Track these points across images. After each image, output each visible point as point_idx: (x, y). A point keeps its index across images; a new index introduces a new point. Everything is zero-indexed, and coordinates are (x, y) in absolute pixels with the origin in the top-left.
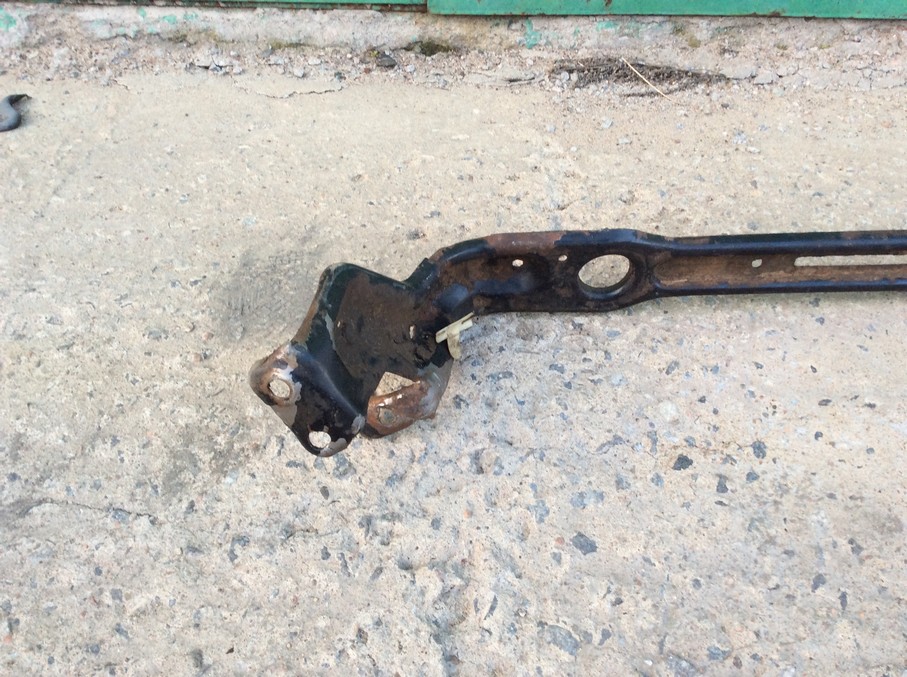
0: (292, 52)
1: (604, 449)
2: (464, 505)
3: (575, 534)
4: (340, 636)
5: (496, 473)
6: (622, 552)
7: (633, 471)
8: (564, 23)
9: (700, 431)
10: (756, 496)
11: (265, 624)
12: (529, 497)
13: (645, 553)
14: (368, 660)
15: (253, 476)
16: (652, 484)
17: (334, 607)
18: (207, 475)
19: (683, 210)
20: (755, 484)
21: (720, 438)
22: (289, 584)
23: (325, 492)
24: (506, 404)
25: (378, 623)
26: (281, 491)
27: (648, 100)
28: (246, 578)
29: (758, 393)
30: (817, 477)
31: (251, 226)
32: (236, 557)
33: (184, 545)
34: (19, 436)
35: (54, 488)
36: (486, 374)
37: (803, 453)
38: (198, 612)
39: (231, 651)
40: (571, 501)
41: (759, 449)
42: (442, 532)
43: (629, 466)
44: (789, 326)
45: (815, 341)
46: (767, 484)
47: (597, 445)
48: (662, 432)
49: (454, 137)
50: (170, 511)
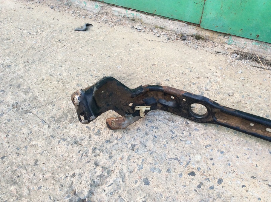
0: (160, 30)
1: (171, 160)
2: (121, 156)
3: (145, 178)
4: (69, 173)
5: (135, 152)
6: (155, 189)
7: (175, 169)
8: (242, 39)
9: (204, 167)
10: (209, 194)
11: (55, 161)
12: (140, 162)
13: (162, 193)
14: (71, 182)
15: (77, 126)
16: (178, 176)
17: (72, 165)
18: (67, 121)
19: (247, 104)
20: (211, 190)
21: (209, 172)
22: (67, 154)
23: (90, 137)
24: (151, 135)
25: (80, 174)
26: (80, 132)
27: (259, 69)
28: (59, 149)
29: (231, 165)
30: (234, 198)
31: (119, 68)
32: (60, 143)
33: (51, 135)
34: (36, 96)
35: (35, 111)
36: (151, 125)
37: (234, 189)
38: (44, 151)
39: (44, 163)
40: (151, 169)
41: (220, 181)
42: (111, 160)
43: (175, 167)
44: (258, 150)
45: (264, 158)
46: (215, 192)
47: (169, 158)
48: (192, 162)
49: (189, 62)
50: (54, 126)
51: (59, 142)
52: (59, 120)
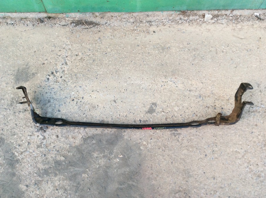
0: (25, 19)
1: (64, 99)
3: (58, 110)
7: (67, 101)
10: (80, 104)
13: (66, 111)
16: (69, 103)
21: (78, 96)
27: (86, 30)
28: (21, 116)
29: (85, 90)
30: (88, 101)
33: (13, 112)
37: (88, 98)
38: (16, 120)
39: (19, 124)
40: (59, 106)
46: (82, 102)
50: (12, 108)
51: (19, 114)
52: (11, 105)
